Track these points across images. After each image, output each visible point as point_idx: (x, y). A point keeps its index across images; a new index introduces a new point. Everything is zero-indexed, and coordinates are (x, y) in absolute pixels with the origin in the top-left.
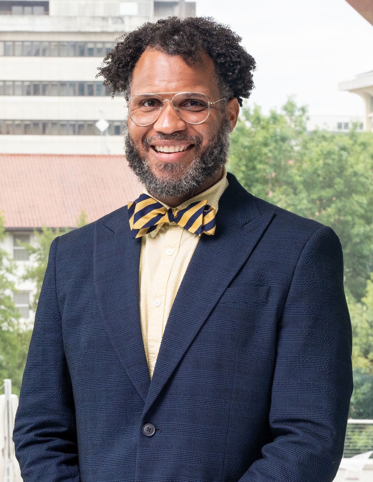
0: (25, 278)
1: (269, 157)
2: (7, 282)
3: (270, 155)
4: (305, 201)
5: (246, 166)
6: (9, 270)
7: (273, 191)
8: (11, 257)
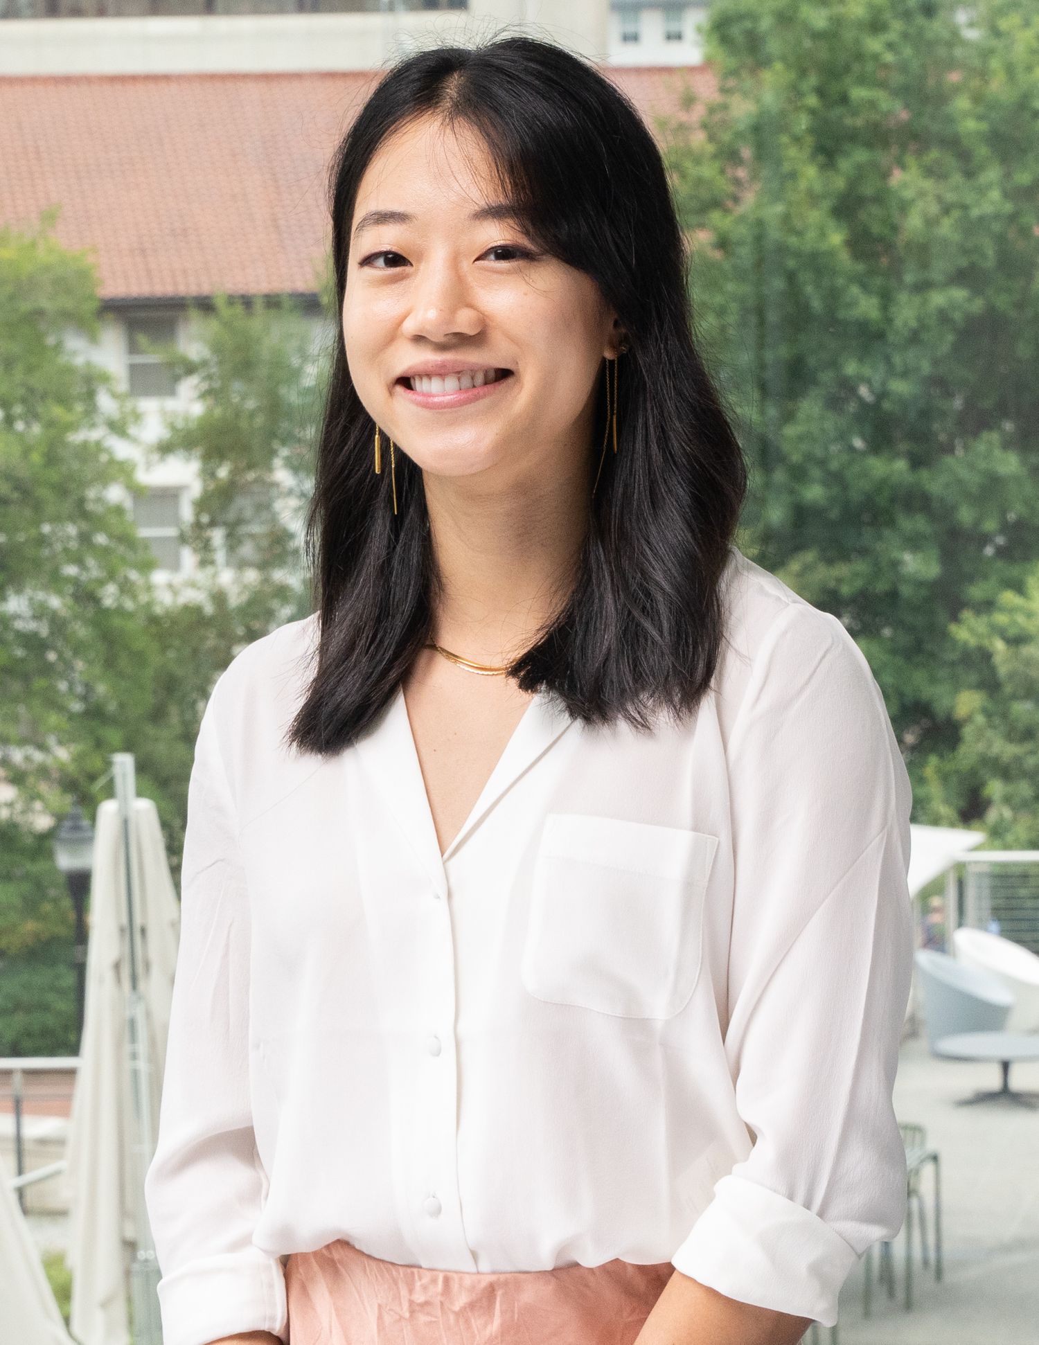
0: (165, 449)
1: (886, 66)
2: (112, 461)
3: (889, 57)
4: (995, 194)
5: (820, 92)
6: (118, 428)
7: (903, 167)
8: (123, 386)
